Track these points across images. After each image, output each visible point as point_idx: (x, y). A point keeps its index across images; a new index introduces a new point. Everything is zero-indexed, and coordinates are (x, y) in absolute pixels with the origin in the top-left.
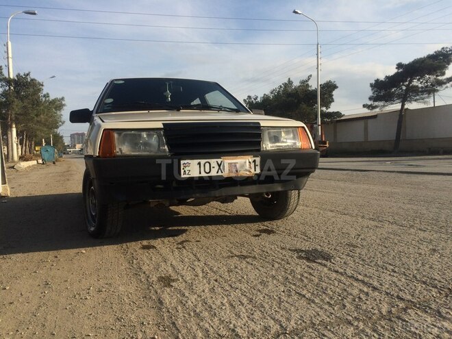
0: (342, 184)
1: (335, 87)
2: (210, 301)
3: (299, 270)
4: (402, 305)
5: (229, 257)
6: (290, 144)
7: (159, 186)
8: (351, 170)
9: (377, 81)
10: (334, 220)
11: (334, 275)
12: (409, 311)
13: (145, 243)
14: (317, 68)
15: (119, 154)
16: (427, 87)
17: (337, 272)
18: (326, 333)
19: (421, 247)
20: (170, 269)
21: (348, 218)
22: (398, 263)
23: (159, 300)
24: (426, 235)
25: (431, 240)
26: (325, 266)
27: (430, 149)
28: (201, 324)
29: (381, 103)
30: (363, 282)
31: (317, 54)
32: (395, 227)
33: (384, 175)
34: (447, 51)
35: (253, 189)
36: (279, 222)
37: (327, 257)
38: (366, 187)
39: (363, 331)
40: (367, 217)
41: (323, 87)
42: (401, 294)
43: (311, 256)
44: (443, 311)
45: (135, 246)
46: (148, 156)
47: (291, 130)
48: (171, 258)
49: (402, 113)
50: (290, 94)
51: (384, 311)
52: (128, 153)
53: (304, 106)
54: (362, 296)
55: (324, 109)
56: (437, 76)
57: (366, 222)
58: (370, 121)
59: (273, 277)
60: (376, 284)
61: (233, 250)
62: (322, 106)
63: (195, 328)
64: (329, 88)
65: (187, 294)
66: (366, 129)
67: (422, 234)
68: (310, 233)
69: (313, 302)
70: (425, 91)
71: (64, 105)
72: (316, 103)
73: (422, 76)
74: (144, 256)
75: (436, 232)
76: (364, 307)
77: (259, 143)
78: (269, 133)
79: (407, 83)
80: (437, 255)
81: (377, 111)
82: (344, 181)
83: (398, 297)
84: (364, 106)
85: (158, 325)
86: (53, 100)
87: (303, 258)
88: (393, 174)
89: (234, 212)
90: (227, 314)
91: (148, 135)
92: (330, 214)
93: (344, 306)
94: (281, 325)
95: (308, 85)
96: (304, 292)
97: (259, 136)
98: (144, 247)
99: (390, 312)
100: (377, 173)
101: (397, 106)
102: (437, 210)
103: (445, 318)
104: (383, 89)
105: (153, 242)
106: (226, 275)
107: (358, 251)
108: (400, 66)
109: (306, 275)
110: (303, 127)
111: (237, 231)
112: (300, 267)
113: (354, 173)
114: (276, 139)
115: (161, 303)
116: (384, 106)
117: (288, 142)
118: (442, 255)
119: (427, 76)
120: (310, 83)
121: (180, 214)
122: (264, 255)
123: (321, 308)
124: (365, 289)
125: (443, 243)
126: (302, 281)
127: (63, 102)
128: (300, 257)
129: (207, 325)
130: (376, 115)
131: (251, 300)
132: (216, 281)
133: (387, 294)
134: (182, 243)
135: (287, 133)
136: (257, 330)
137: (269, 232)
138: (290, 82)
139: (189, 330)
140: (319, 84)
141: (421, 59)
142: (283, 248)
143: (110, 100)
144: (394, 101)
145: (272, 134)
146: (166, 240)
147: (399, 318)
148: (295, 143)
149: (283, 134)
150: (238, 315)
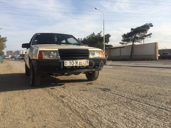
0: (113, 70)
1: (110, 36)
2: (77, 101)
3: (101, 93)
4: (130, 100)
5: (80, 91)
6: (97, 56)
7: (57, 69)
8: (116, 66)
9: (124, 34)
10: (111, 80)
11: (112, 94)
12: (132, 101)
13: (51, 87)
14: (104, 29)
15: (44, 58)
16: (141, 37)
17: (112, 93)
18: (110, 106)
19: (136, 87)
20: (63, 94)
21: (115, 80)
22: (129, 91)
23: (62, 101)
24: (138, 84)
25: (139, 85)
26: (109, 92)
27: (142, 59)
28: (76, 105)
29: (126, 42)
30: (120, 95)
31: (104, 24)
32: (129, 82)
33: (126, 67)
34: (148, 25)
35: (86, 70)
36: (94, 81)
37: (110, 90)
38: (121, 71)
39: (120, 105)
40: (121, 79)
41: (106, 36)
42: (130, 98)
43: (104, 90)
44: (141, 101)
45: (48, 89)
46: (53, 59)
47: (98, 51)
48: (62, 91)
49: (133, 46)
50: (94, 38)
51: (125, 101)
52: (47, 58)
53: (99, 42)
54: (119, 98)
55: (106, 44)
56: (145, 33)
57: (120, 81)
58: (122, 48)
59: (94, 95)
60: (123, 95)
61: (80, 89)
62: (105, 42)
63: (75, 106)
64: (108, 36)
65: (70, 99)
66: (120, 51)
67: (137, 84)
68: (104, 84)
69: (106, 100)
70: (140, 38)
71: (6, 40)
72: (103, 41)
73: (139, 33)
74: (53, 91)
75: (141, 83)
76: (120, 100)
77: (88, 56)
78: (91, 53)
79: (134, 35)
80: (140, 89)
81: (124, 45)
82: (114, 69)
83: (129, 98)
84: (120, 43)
85: (64, 106)
86: (2, 38)
87: (102, 90)
88: (129, 67)
89: (78, 79)
90: (83, 103)
91: (53, 53)
92: (109, 79)
93: (115, 100)
94: (98, 105)
95: (100, 35)
96: (104, 98)
97: (88, 53)
98: (51, 89)
99: (127, 101)
100: (124, 66)
101: (131, 44)
102: (142, 77)
103: (141, 102)
104: (127, 37)
105: (54, 87)
106: (80, 95)
107: (118, 88)
108: (132, 29)
109: (104, 94)
110: (102, 51)
111: (80, 84)
112: (102, 92)
113: (117, 66)
114: (94, 54)
115: (63, 101)
116: (127, 43)
117: (97, 55)
118: (142, 89)
119: (141, 33)
120: (101, 34)
121: (60, 79)
122: (90, 90)
123: (109, 101)
124: (120, 97)
125: (143, 86)
126: (103, 95)
127: (6, 39)
128: (101, 90)
129: (78, 105)
130: (124, 47)
131: (89, 100)
132: (78, 96)
133: (126, 98)
134: (63, 87)
135: (97, 53)
136: (92, 106)
137: (91, 84)
138: (94, 34)
139: (73, 107)
140: (104, 35)
141: (139, 27)
142: (95, 88)
143: (36, 41)
144: (130, 42)
145: (92, 53)
146: (58, 87)
147: (129, 102)
148: (99, 56)
149: (96, 53)
150: (86, 103)
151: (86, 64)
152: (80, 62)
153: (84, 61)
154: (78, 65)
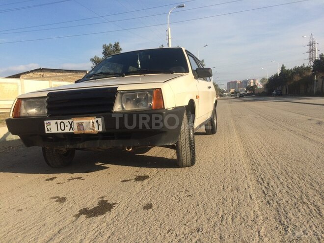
110: (160, 89)
151: (96, 129)
152: (78, 124)
153: (88, 121)
154: (75, 130)
